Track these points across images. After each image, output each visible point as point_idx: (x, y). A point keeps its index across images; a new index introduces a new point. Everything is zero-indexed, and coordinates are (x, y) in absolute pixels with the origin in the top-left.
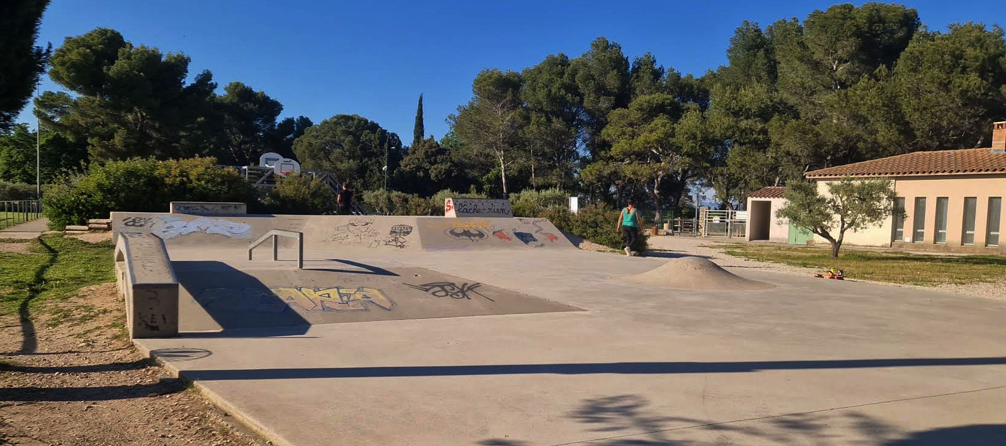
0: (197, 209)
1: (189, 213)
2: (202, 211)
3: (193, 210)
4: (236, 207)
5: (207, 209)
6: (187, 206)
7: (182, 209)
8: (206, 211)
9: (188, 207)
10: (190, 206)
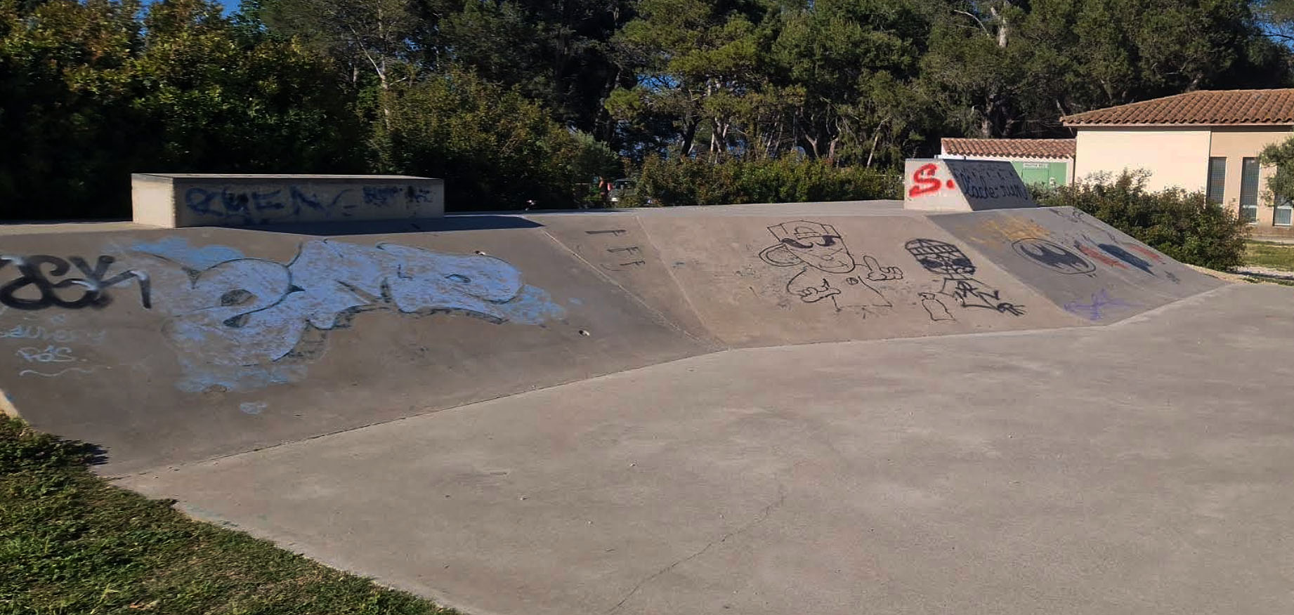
0: (278, 206)
1: (248, 224)
2: (297, 211)
3: (259, 207)
4: (411, 193)
5: (312, 204)
6: (238, 191)
7: (217, 205)
8: (308, 213)
9: (243, 199)
10: (248, 191)
